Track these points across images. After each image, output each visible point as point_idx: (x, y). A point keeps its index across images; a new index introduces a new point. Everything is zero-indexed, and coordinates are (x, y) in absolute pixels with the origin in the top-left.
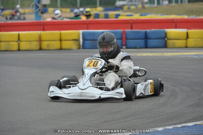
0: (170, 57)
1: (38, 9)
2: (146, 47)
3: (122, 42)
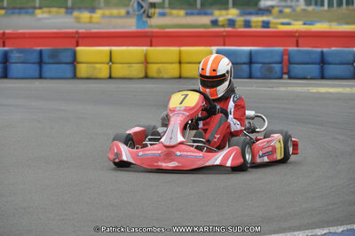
1: (142, 11)
2: (323, 77)
3: (282, 68)
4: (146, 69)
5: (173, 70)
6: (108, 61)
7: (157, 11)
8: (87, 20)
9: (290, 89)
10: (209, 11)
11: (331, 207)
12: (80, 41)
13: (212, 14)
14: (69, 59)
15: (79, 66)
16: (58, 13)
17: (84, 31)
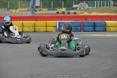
0: (110, 37)
1: (33, 9)
2: (95, 31)
3: (81, 28)
4: (35, 29)
5: (44, 29)
6: (22, 26)
7: (38, 9)
8: (14, 12)
9: (83, 35)
10: (56, 9)
11: (98, 75)
13: (57, 10)
16: (4, 10)
17: (13, 16)
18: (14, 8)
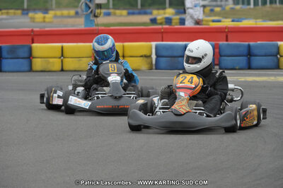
1: (90, 11)
2: (250, 68)
3: (214, 60)
6: (60, 55)
7: (103, 11)
8: (41, 20)
10: (149, 11)
12: (36, 39)
13: (151, 13)
14: (26, 55)
15: (34, 61)
16: (15, 13)
17: (38, 29)
18: (40, 10)
